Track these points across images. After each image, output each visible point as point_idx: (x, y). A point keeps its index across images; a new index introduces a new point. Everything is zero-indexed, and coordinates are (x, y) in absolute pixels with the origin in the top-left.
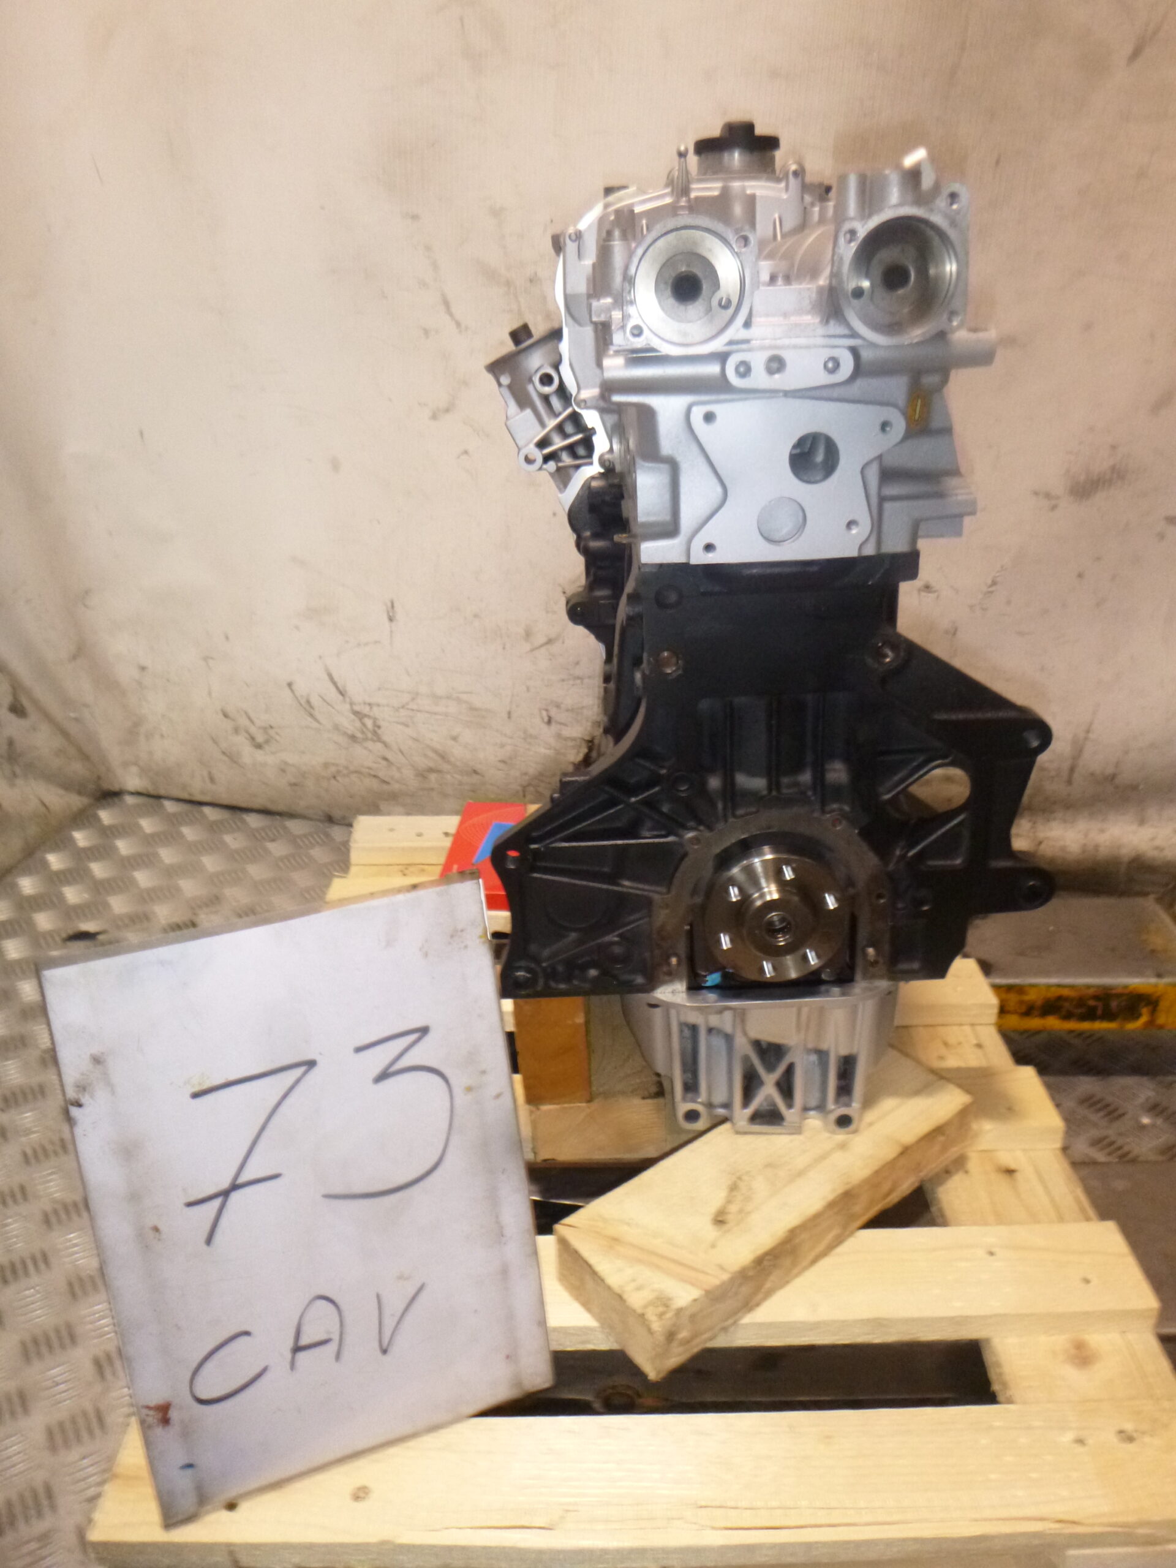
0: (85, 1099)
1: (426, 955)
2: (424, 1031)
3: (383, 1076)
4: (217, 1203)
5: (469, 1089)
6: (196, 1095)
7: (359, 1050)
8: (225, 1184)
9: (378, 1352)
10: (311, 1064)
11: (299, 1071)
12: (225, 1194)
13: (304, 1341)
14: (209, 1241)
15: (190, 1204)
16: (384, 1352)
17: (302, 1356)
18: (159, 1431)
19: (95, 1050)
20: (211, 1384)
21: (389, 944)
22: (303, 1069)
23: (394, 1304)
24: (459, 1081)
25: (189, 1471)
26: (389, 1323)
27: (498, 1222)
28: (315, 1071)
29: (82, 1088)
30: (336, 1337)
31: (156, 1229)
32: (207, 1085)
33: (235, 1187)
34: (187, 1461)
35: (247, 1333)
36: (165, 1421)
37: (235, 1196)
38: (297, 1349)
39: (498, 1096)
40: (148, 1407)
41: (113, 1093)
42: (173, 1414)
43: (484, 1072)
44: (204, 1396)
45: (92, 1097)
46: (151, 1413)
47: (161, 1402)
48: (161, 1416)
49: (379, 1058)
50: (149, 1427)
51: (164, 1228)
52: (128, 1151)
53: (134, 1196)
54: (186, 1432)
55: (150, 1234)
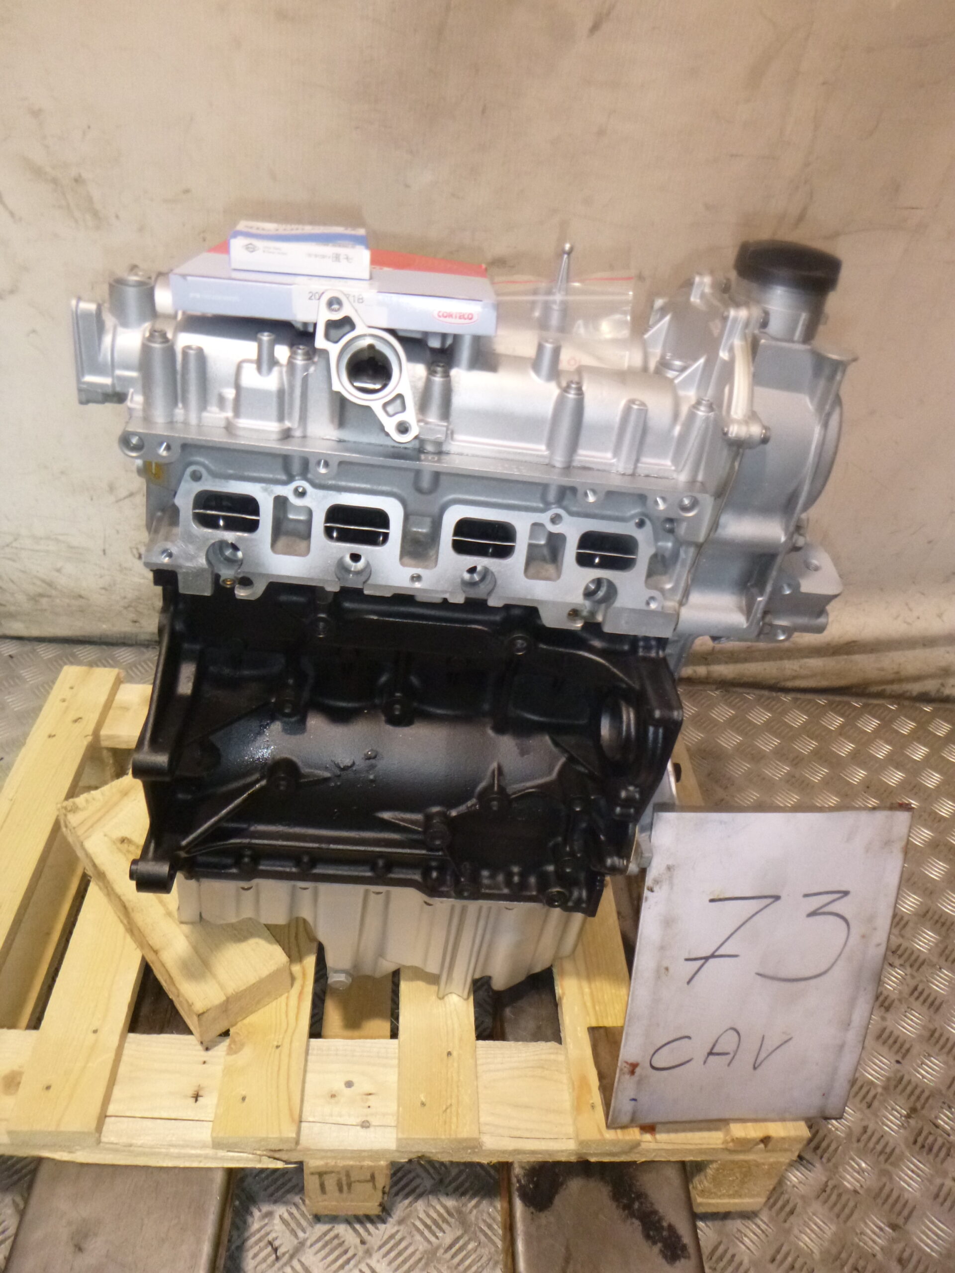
0: (656, 889)
1: (867, 852)
2: (846, 893)
3: (814, 914)
4: (700, 962)
5: (860, 936)
6: (712, 901)
7: (806, 896)
8: (709, 953)
9: (752, 1069)
10: (777, 898)
11: (769, 900)
12: (706, 959)
13: (715, 1051)
14: (689, 982)
15: (687, 960)
16: (755, 1069)
17: (711, 1057)
18: (627, 1077)
19: (670, 863)
20: (661, 1059)
21: (848, 840)
22: (772, 900)
23: (769, 1045)
24: (856, 930)
25: (633, 1102)
26: (763, 1055)
28: (778, 902)
29: (655, 882)
30: (732, 1053)
31: (667, 969)
32: (721, 896)
33: (713, 956)
34: (633, 1097)
35: (689, 1038)
36: (632, 1072)
37: (711, 961)
38: (710, 1053)
39: (878, 945)
40: (627, 1062)
41: (671, 888)
42: (638, 1070)
43: (875, 928)
44: (656, 1065)
45: (660, 888)
46: (628, 1066)
47: (635, 1062)
48: (631, 1068)
49: (815, 903)
50: (624, 1074)
51: (671, 970)
52: (668, 922)
53: (662, 948)
54: (639, 1083)
55: (663, 971)
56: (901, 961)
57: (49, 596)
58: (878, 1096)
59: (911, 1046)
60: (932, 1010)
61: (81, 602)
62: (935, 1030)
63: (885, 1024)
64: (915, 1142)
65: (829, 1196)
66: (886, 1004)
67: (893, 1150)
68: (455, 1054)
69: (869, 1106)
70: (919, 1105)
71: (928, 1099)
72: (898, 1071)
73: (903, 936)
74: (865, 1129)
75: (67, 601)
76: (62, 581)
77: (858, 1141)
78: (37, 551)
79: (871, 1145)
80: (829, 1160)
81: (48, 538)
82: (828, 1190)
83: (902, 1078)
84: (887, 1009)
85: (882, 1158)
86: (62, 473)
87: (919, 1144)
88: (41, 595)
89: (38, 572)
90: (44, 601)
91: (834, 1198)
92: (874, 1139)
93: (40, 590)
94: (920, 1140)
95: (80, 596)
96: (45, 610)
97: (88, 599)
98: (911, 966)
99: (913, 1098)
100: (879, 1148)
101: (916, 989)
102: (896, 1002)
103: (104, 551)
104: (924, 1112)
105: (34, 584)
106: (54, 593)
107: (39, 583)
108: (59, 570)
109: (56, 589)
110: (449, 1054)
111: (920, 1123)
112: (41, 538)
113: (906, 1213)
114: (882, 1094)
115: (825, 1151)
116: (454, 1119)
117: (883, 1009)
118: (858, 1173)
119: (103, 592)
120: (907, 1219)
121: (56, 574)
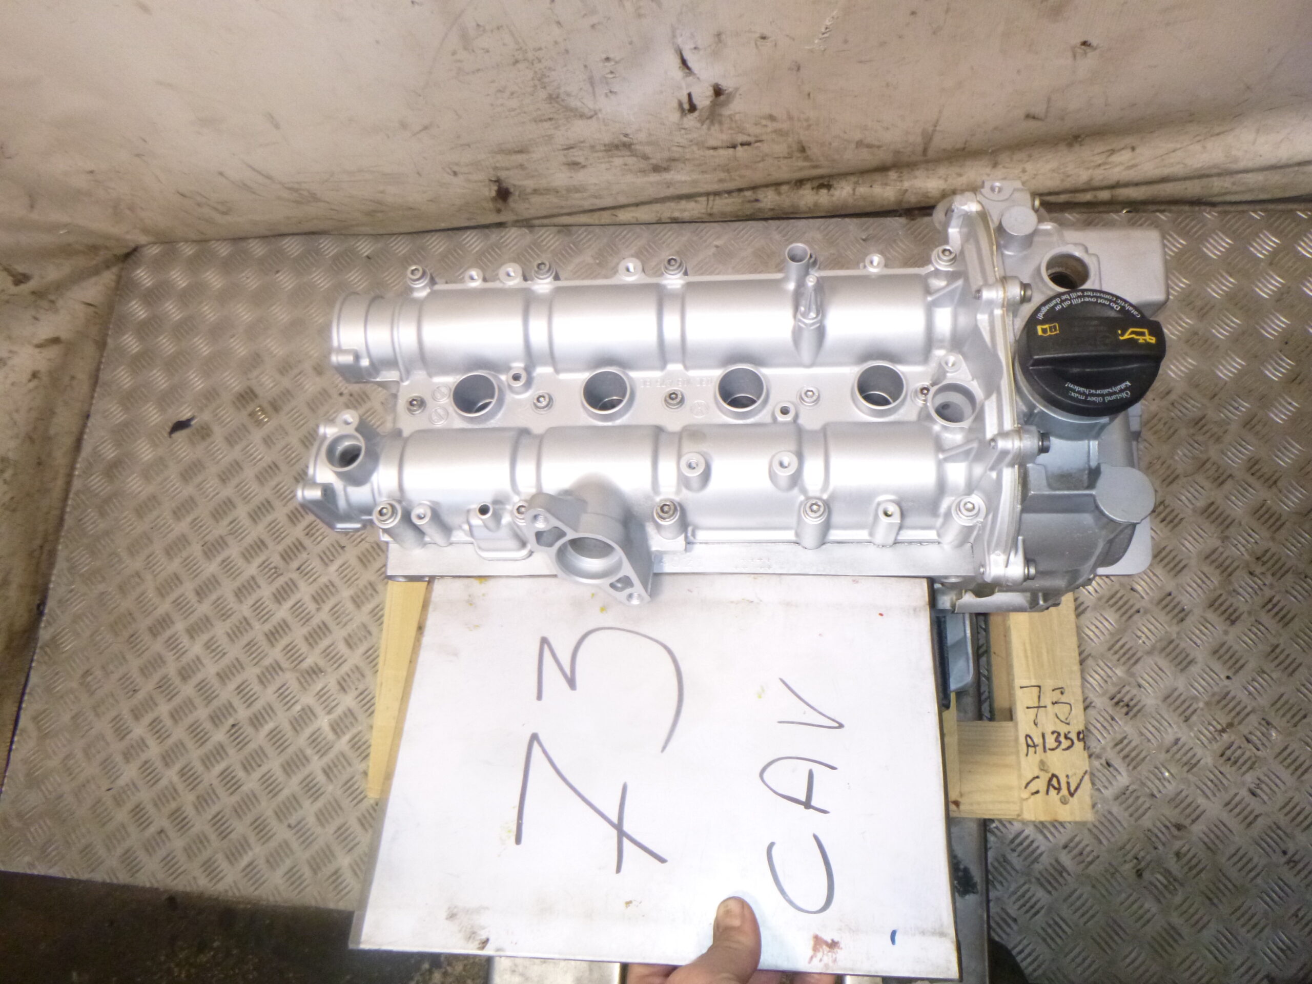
56: (1264, 569)
58: (1198, 711)
59: (1246, 662)
60: (1281, 624)
62: (1277, 646)
63: (1226, 638)
64: (1222, 755)
65: (1127, 799)
66: (1233, 617)
67: (1199, 761)
69: (1187, 720)
70: (1236, 721)
71: (1248, 714)
72: (1227, 686)
73: (1273, 539)
74: (1177, 741)
77: (1168, 751)
79: (1178, 756)
80: (1135, 768)
82: (1128, 792)
83: (1227, 694)
84: (1233, 622)
85: (1186, 768)
87: (1225, 757)
91: (1130, 801)
92: (1183, 751)
94: (1228, 753)
98: (1273, 575)
99: (1233, 713)
100: (1185, 759)
101: (1270, 600)
102: (1245, 616)
104: (1241, 728)
111: (1233, 738)
113: (1194, 816)
114: (1202, 709)
115: (1133, 760)
117: (1228, 622)
118: (1159, 779)
120: (1194, 821)
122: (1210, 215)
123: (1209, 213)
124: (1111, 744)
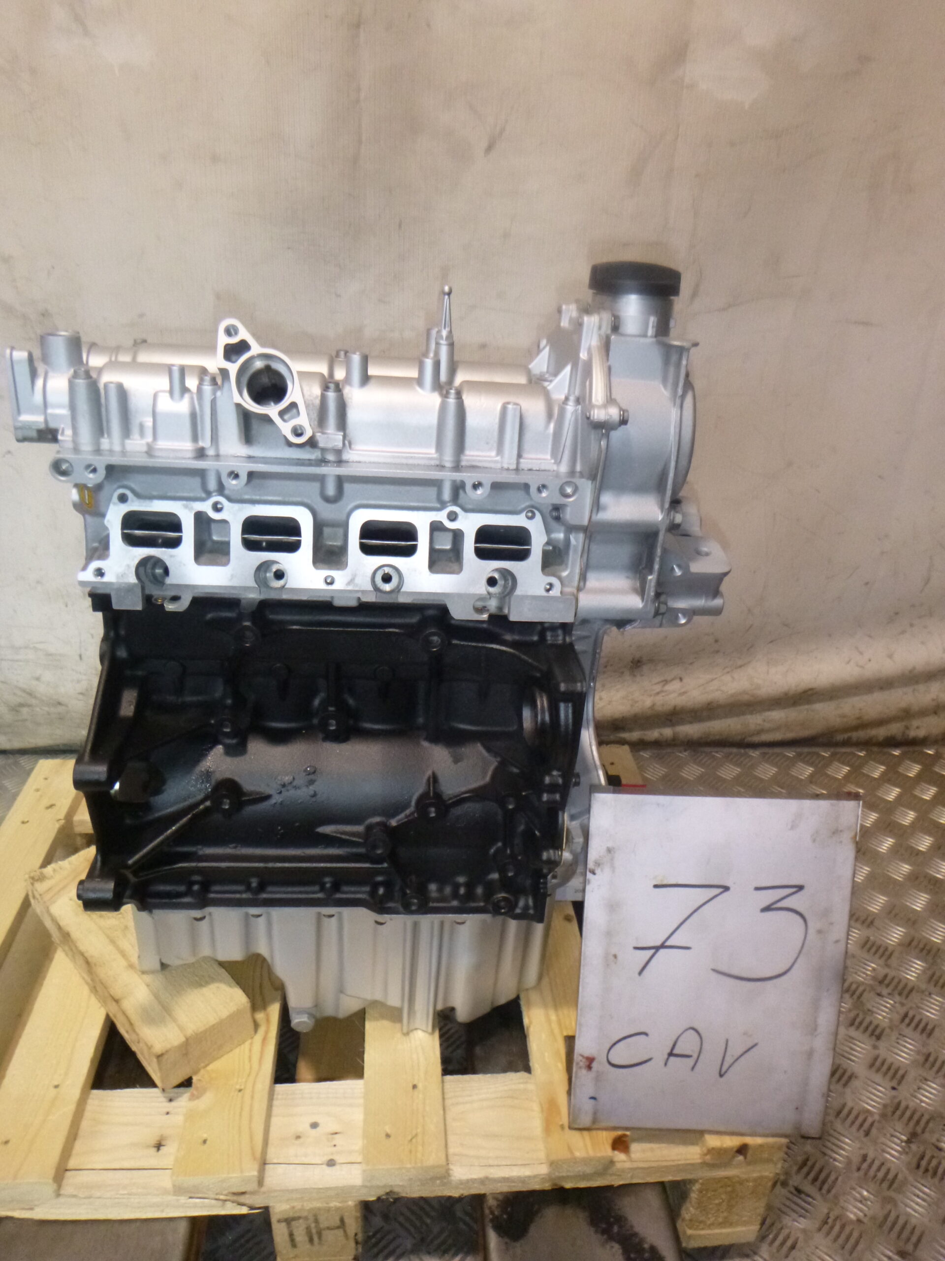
0: (598, 871)
1: (814, 841)
2: (800, 888)
3: (767, 909)
4: (652, 951)
5: (820, 932)
6: (656, 886)
7: (757, 889)
8: (658, 943)
9: (718, 1075)
10: (726, 889)
11: (718, 891)
12: (657, 948)
13: (676, 1051)
14: (640, 973)
15: (636, 948)
16: (721, 1076)
17: (672, 1059)
18: (584, 1072)
19: (610, 845)
20: (620, 1055)
21: (793, 827)
22: (721, 890)
23: (735, 1050)
24: (813, 925)
25: (592, 1101)
26: (729, 1060)
27: (815, 1021)
28: (726, 894)
29: (598, 864)
30: (695, 1056)
31: (615, 956)
32: (665, 882)
33: (663, 946)
34: (592, 1095)
35: (646, 1034)
36: (589, 1067)
37: (662, 952)
38: (671, 1054)
39: (837, 942)
40: (582, 1056)
41: (613, 871)
42: (595, 1065)
43: (832, 924)
44: (614, 1062)
45: (602, 870)
46: (584, 1060)
47: (590, 1056)
48: (588, 1063)
49: (768, 897)
50: (580, 1068)
51: (619, 957)
52: (613, 907)
53: (609, 934)
54: (598, 1079)
55: (612, 958)
56: (889, 990)
57: (29, 706)
58: (876, 1124)
59: (906, 1072)
60: (924, 1035)
61: (60, 709)
62: (929, 1055)
63: (877, 1052)
64: (918, 1167)
65: (832, 1228)
66: (877, 1032)
67: (896, 1176)
68: (420, 1086)
69: (867, 1133)
70: (919, 1129)
71: (928, 1122)
72: (894, 1097)
73: (888, 966)
74: (864, 1158)
75: (46, 709)
76: (41, 689)
77: (859, 1169)
78: (17, 661)
79: (872, 1172)
80: (829, 1191)
81: (26, 647)
82: (830, 1221)
83: (899, 1104)
84: (878, 1038)
85: (885, 1185)
86: (38, 582)
87: (922, 1169)
88: (21, 705)
89: (18, 681)
90: (25, 710)
91: (837, 1228)
92: (875, 1167)
93: (19, 700)
94: (924, 1163)
95: (60, 704)
96: (26, 720)
97: (66, 706)
98: (900, 994)
99: (912, 1124)
100: (880, 1175)
101: (906, 1015)
102: (887, 1031)
103: (80, 656)
104: (927, 1135)
105: (15, 694)
106: (34, 701)
107: (19, 693)
108: (38, 679)
109: (35, 697)
110: (414, 1087)
111: (922, 1149)
112: (20, 648)
113: (914, 1239)
114: (879, 1122)
115: (824, 1182)
116: (420, 1148)
117: (874, 1038)
118: (861, 1202)
119: (81, 697)
120: (916, 1245)
121: (34, 683)
122: (755, 754)
123: (753, 753)
124: (795, 1168)
